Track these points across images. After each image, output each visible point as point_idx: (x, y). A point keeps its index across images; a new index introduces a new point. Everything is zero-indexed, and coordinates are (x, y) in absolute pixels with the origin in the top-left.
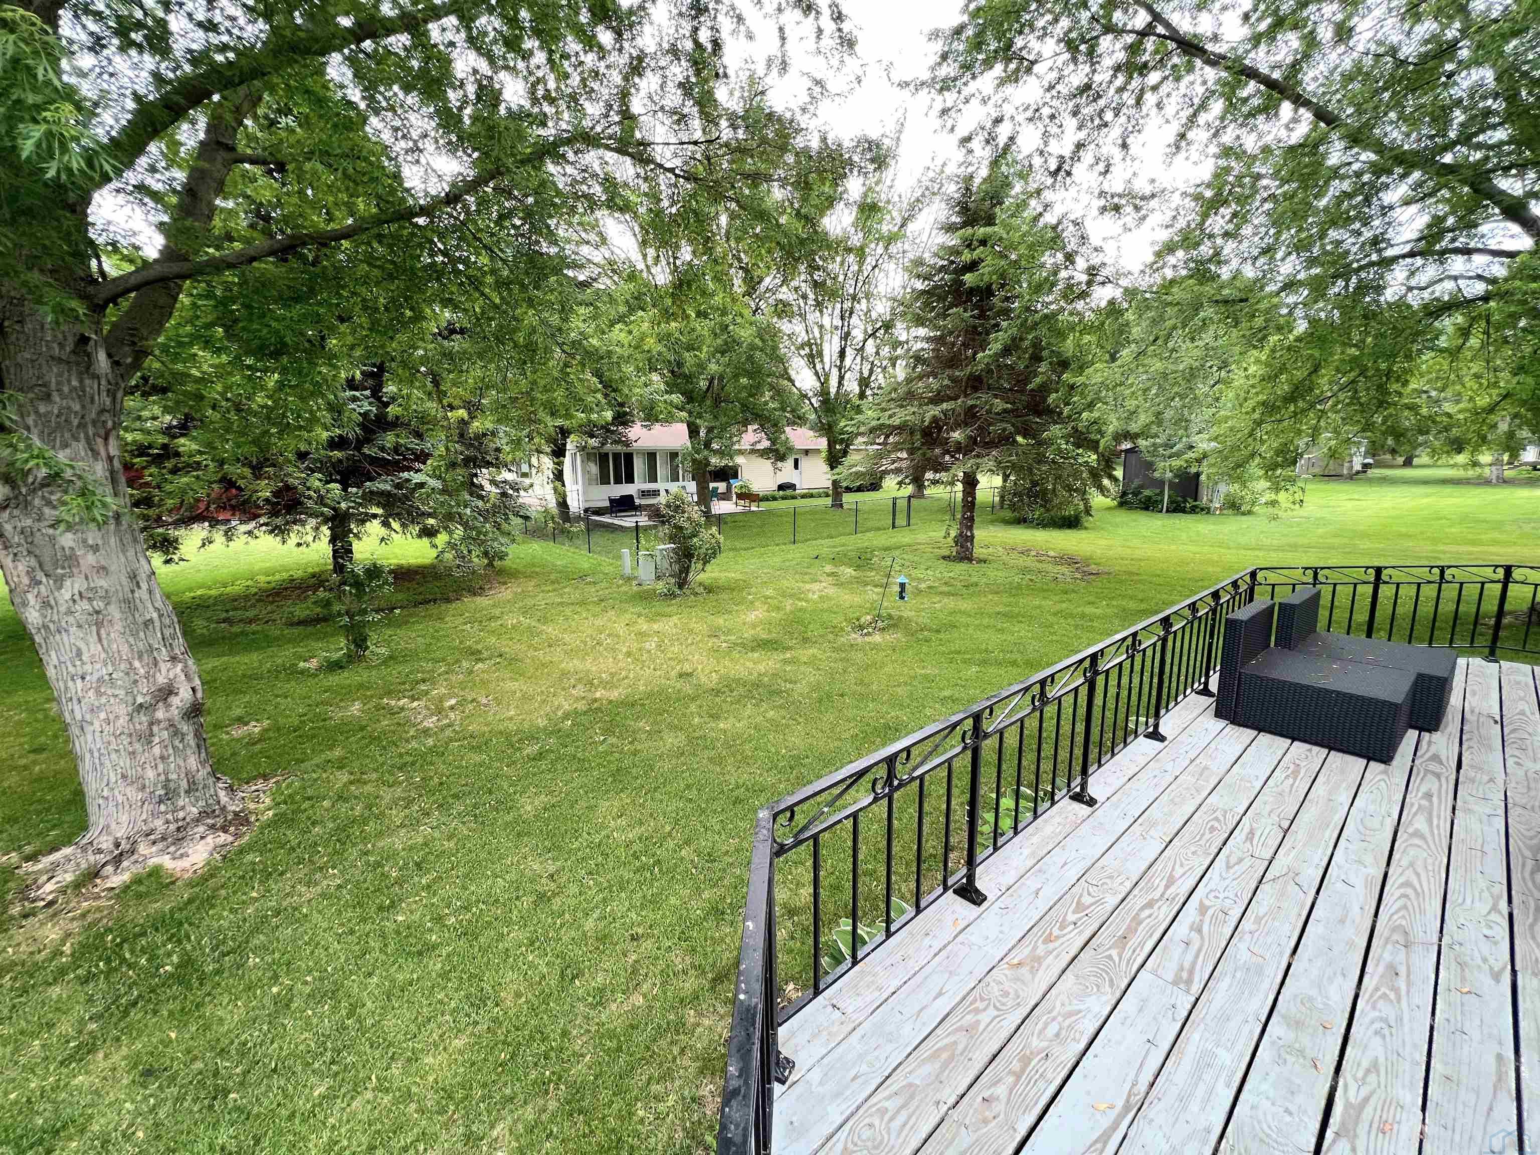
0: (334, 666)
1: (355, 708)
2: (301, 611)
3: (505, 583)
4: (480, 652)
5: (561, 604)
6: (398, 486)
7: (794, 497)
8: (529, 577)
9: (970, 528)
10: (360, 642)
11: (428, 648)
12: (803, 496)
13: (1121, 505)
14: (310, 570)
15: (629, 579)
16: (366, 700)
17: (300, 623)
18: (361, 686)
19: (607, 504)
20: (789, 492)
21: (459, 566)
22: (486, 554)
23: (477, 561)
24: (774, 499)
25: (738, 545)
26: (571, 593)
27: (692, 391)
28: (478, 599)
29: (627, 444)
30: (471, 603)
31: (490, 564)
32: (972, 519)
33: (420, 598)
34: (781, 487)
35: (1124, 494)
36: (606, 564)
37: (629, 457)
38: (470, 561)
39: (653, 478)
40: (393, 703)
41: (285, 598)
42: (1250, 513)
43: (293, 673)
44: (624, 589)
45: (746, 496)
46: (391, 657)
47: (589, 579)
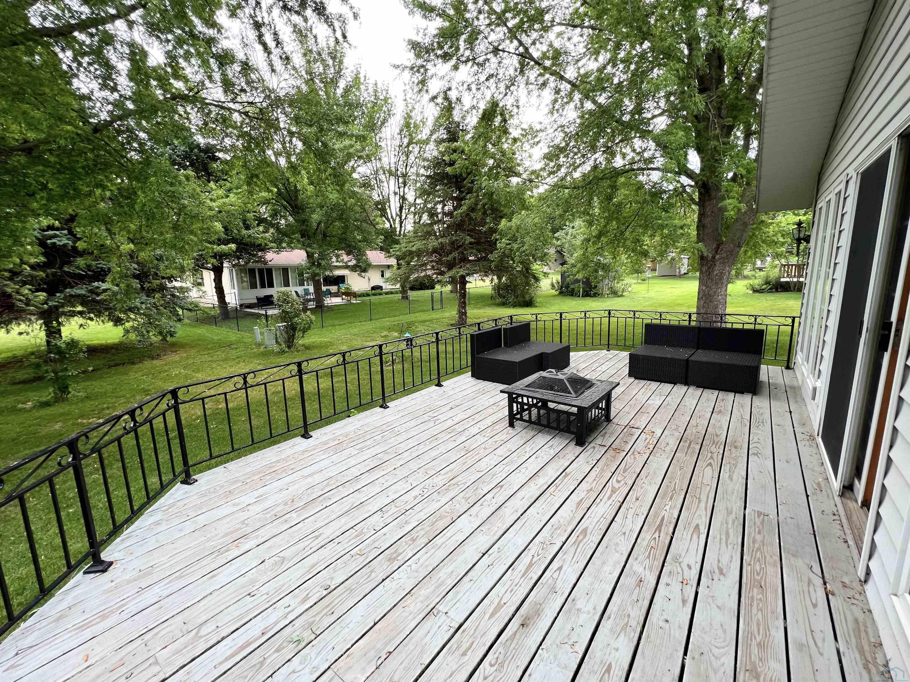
0: (46, 404)
1: (58, 426)
2: (21, 375)
3: (176, 351)
4: (150, 390)
5: (211, 361)
6: (92, 292)
7: (380, 294)
8: (193, 347)
9: (464, 308)
10: (64, 389)
11: (114, 390)
12: (387, 293)
13: (561, 293)
14: (30, 350)
15: (259, 345)
16: (65, 421)
17: (20, 383)
18: (62, 414)
19: (255, 301)
20: (379, 291)
21: (140, 341)
22: (161, 333)
23: (154, 338)
24: (368, 295)
25: (336, 322)
26: (220, 354)
27: (306, 231)
28: (155, 362)
29: (265, 263)
30: (148, 364)
31: (164, 339)
32: (464, 303)
33: (112, 363)
34: (373, 288)
35: (562, 287)
36: (246, 337)
37: (270, 271)
38: (149, 337)
39: (287, 284)
40: (85, 421)
41: (8, 368)
42: (622, 296)
43: (14, 410)
44: (255, 350)
45: (349, 293)
46: (87, 397)
47: (234, 346)
